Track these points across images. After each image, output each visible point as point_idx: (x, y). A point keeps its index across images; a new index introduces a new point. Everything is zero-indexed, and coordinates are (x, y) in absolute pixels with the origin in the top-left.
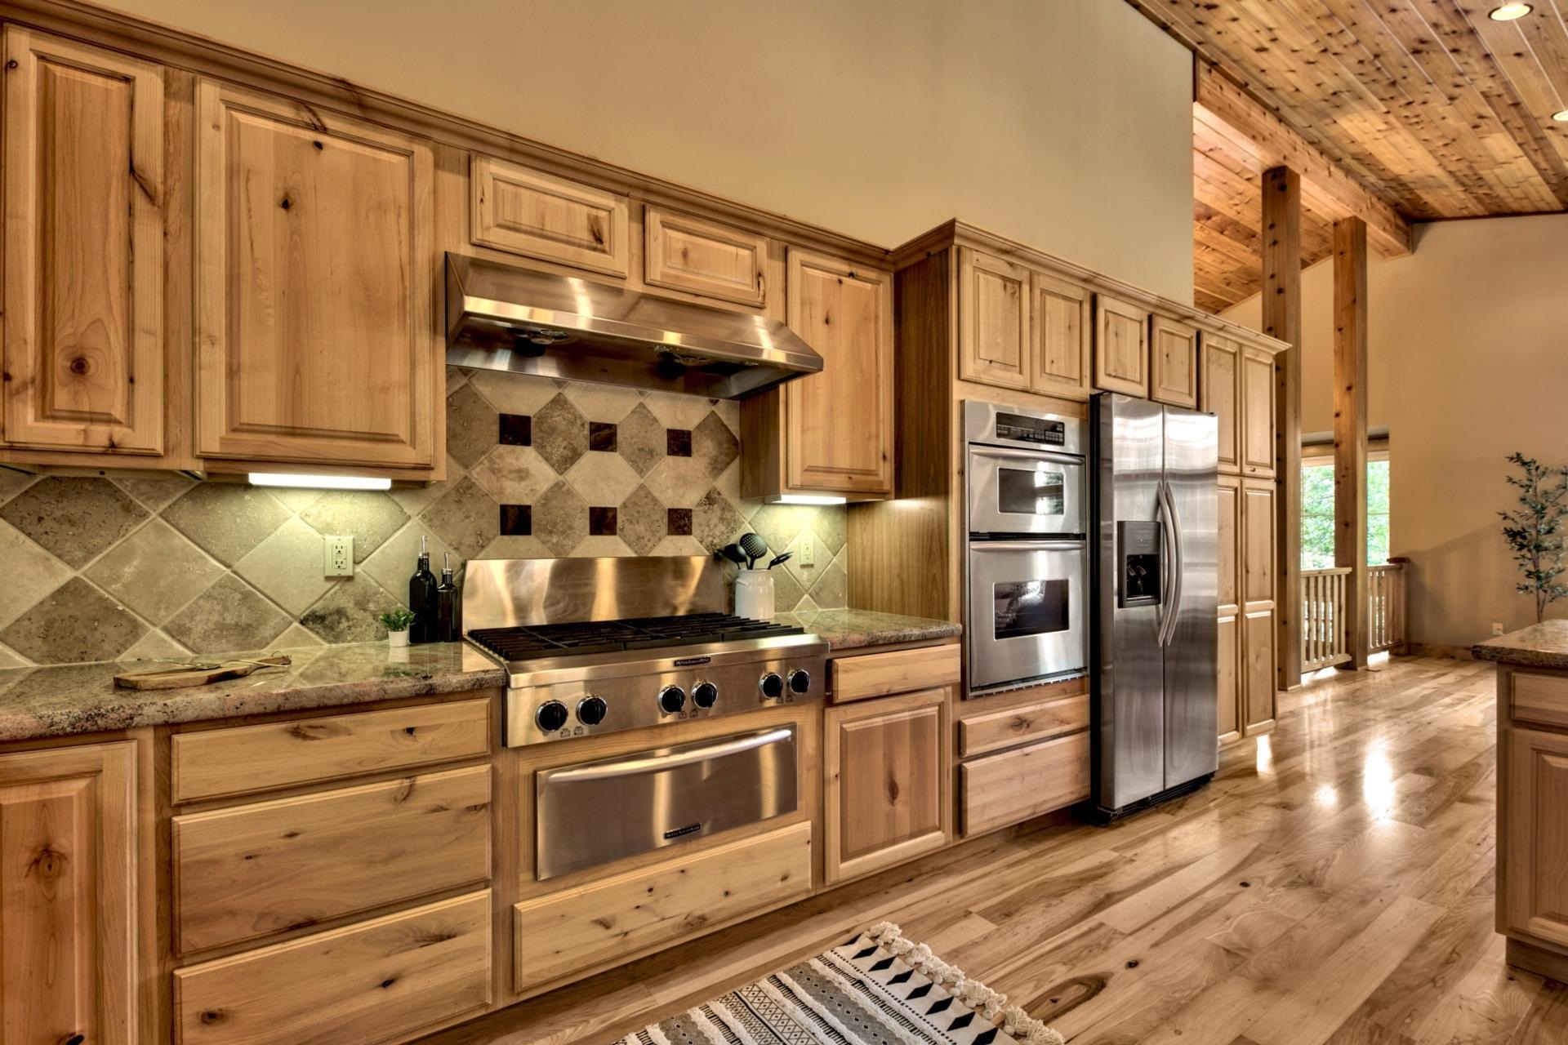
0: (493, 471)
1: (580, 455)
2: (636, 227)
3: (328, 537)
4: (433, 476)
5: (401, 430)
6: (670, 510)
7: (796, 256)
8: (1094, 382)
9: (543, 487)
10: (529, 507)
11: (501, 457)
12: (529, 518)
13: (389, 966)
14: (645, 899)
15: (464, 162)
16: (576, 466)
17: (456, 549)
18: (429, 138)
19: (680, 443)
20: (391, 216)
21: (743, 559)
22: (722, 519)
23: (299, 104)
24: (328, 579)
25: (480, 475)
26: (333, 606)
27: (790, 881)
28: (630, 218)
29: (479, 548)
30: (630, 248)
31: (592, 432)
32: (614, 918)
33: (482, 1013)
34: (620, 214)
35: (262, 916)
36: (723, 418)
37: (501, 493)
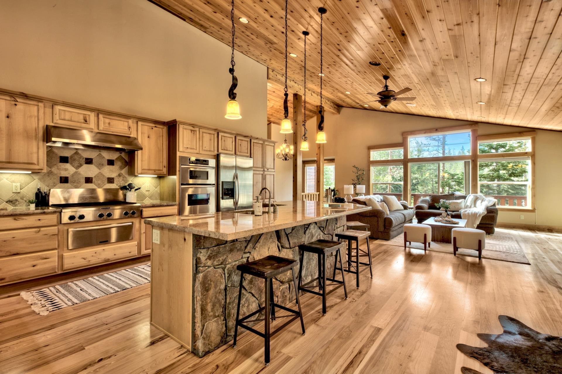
0: (58, 169)
1: (82, 165)
2: (96, 118)
3: (13, 184)
4: (43, 171)
5: (35, 161)
6: (108, 178)
7: (140, 123)
8: (218, 151)
9: (72, 173)
10: (68, 177)
11: (60, 166)
12: (68, 179)
13: (35, 263)
14: (94, 255)
15: (52, 106)
16: (81, 168)
17: (48, 186)
18: (43, 102)
19: (111, 163)
20: (33, 118)
21: (128, 189)
22: (123, 180)
23: (11, 97)
24: (13, 193)
25: (54, 170)
26: (15, 199)
27: (131, 253)
28: (95, 116)
29: (54, 186)
30: (94, 122)
31: (86, 160)
32: (86, 258)
33: (55, 274)
34: (92, 116)
35: (7, 252)
36: (124, 157)
37: (60, 174)
